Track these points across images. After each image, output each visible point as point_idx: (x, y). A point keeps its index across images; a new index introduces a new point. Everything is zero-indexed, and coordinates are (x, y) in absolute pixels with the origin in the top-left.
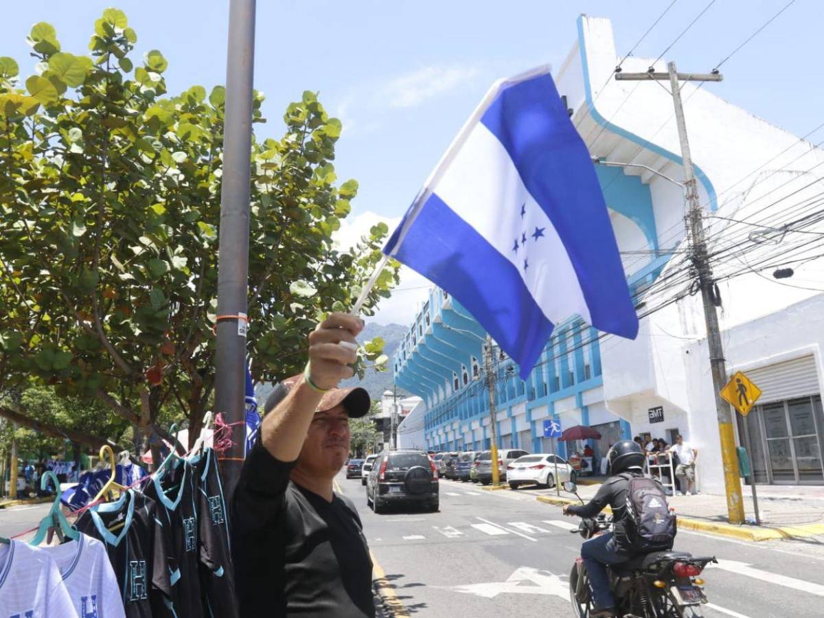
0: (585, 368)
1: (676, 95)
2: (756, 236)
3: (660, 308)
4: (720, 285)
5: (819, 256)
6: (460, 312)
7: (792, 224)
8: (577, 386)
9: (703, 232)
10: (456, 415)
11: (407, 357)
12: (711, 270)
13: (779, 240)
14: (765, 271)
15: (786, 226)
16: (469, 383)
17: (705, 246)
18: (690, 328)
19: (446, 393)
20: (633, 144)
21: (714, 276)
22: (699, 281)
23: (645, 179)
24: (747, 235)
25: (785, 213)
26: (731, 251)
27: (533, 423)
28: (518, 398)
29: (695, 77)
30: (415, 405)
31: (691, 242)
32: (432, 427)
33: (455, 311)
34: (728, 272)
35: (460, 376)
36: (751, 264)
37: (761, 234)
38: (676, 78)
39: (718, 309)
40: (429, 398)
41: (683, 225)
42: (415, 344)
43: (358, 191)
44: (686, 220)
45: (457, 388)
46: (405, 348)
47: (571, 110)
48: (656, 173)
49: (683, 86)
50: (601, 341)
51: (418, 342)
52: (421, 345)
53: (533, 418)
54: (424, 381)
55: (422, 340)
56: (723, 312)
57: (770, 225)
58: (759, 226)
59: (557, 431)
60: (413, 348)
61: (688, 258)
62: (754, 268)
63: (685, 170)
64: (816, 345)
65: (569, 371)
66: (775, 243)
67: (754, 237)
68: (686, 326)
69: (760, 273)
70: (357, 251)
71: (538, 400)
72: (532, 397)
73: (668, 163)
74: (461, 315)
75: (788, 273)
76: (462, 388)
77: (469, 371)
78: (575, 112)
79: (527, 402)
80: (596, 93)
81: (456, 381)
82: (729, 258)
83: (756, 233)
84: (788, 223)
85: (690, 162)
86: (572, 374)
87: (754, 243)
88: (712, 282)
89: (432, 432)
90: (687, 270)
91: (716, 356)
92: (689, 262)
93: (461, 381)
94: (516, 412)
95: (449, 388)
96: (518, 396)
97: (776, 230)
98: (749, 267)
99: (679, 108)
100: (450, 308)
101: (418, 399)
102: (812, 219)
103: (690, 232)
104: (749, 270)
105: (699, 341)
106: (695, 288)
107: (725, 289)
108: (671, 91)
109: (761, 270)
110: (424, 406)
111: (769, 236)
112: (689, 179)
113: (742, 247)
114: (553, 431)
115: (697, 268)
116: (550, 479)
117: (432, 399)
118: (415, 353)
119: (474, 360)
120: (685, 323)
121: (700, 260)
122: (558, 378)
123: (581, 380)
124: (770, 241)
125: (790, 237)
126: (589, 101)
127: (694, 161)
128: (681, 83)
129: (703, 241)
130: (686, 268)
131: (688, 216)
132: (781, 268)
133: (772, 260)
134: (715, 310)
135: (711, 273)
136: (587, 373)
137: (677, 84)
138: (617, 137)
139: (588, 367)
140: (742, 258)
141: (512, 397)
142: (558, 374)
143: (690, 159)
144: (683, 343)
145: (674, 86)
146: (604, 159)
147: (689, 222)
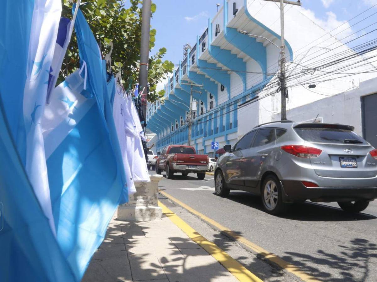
0: (230, 125)
1: (282, 9)
2: (305, 71)
3: (265, 97)
4: (289, 89)
5: (325, 81)
6: (178, 96)
7: (318, 67)
8: (226, 132)
9: (284, 68)
10: (171, 142)
11: (151, 115)
12: (286, 83)
13: (312, 73)
14: (306, 85)
15: (316, 68)
16: (178, 128)
17: (285, 73)
18: (275, 108)
19: (167, 132)
20: (262, 28)
21: (287, 86)
22: (281, 87)
23: (265, 44)
24: (301, 70)
25: (316, 62)
26: (294, 76)
27: (205, 147)
28: (200, 136)
29: (290, 3)
30: (153, 137)
31: (280, 71)
32: (160, 146)
33: (176, 95)
34: (292, 84)
35: (174, 125)
36: (301, 82)
37: (306, 70)
38: (283, 2)
39: (287, 99)
40: (159, 134)
41: (278, 64)
42: (155, 109)
43: (156, 34)
44: (279, 62)
45: (173, 130)
46: (151, 111)
47: (237, 10)
48: (270, 42)
49: (285, 6)
50: (238, 110)
51: (157, 108)
52: (158, 110)
53: (206, 145)
54: (158, 126)
55: (159, 107)
56: (288, 100)
57: (309, 67)
58: (306, 67)
59: (217, 147)
60: (154, 111)
61: (278, 77)
62: (302, 84)
63: (281, 42)
64: (322, 118)
65: (223, 126)
66: (311, 74)
67: (304, 71)
68: (274, 107)
69: (304, 86)
70: (154, 58)
71: (208, 137)
72: (206, 135)
73: (275, 38)
74: (178, 97)
75: (313, 86)
76: (175, 130)
77: (179, 123)
78: (239, 11)
79: (203, 137)
80: (249, 3)
81: (173, 127)
82: (293, 79)
83: (305, 70)
84: (317, 66)
85: (284, 38)
86: (224, 127)
87: (303, 74)
88: (286, 88)
89: (160, 149)
90: (277, 83)
91: (283, 117)
92: (278, 79)
93: (175, 127)
94: (198, 141)
95: (169, 130)
96: (200, 135)
97: (312, 69)
98: (300, 83)
99: (282, 15)
100: (174, 94)
101: (155, 134)
102: (325, 66)
103: (280, 67)
104: (300, 84)
105: (278, 114)
106: (279, 90)
107: (290, 91)
108: (280, 7)
109: (304, 84)
110: (157, 137)
111: (309, 71)
112: (282, 46)
113: (299, 75)
114: (215, 146)
115: (281, 82)
116: (211, 168)
117: (161, 134)
118: (155, 113)
119: (182, 118)
120: (274, 106)
121: (282, 79)
122: (218, 128)
123: (228, 129)
124: (309, 73)
125: (316, 72)
126: (245, 6)
127: (285, 38)
128: (284, 4)
129: (284, 71)
130: (277, 82)
131: (280, 61)
132: (312, 84)
133: (309, 81)
134: (285, 99)
135: (286, 85)
136: (230, 126)
137: (283, 5)
138: (254, 24)
139: (231, 124)
140: (298, 79)
141: (197, 135)
142: (218, 126)
143: (284, 37)
144: (272, 114)
145: (281, 5)
146: (249, 33)
147: (280, 63)
